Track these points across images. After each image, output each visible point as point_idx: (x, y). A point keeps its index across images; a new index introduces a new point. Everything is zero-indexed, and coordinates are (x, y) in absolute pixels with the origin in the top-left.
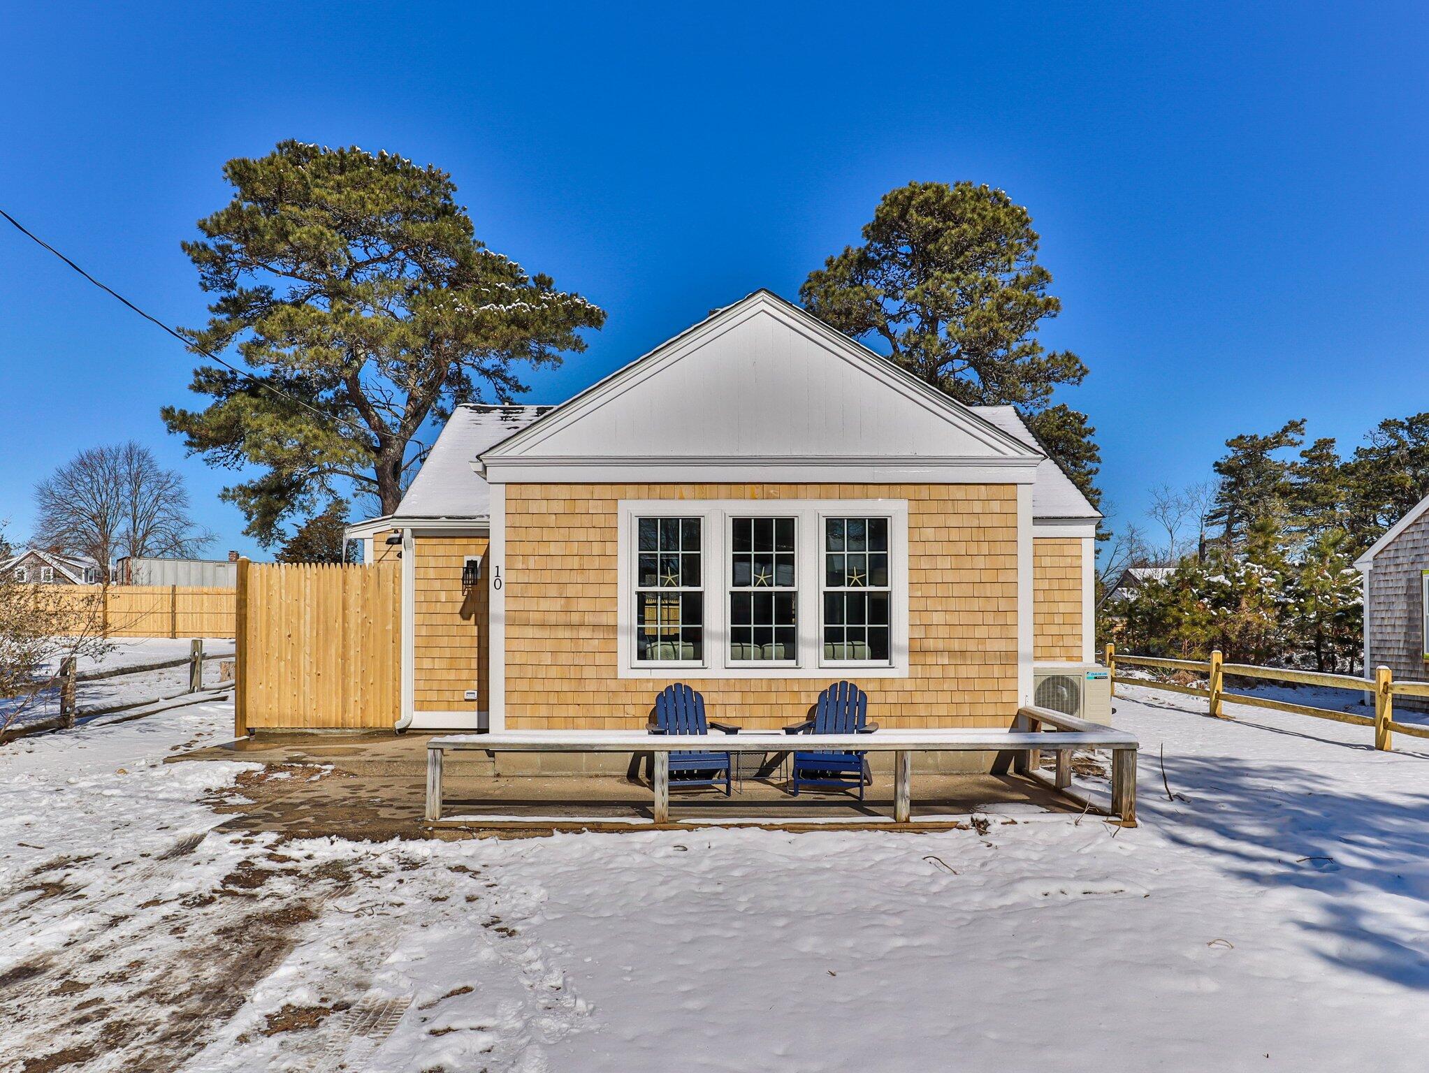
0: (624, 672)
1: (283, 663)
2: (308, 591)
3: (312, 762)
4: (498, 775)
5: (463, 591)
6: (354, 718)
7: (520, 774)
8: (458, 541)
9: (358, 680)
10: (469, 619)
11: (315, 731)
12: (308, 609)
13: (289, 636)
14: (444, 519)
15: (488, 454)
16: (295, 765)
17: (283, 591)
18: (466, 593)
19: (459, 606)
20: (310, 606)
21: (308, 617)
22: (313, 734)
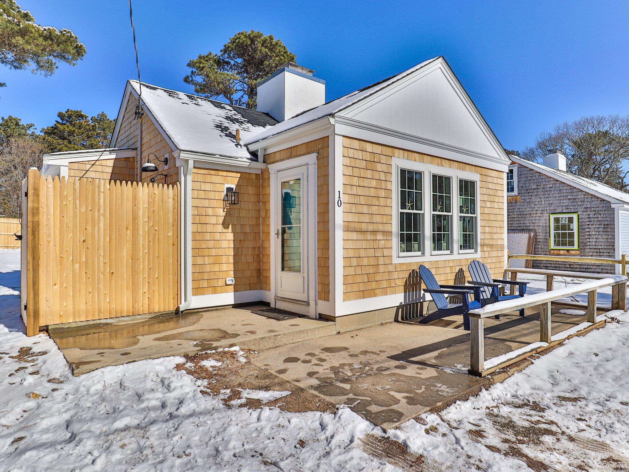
0: (395, 260)
1: (77, 266)
2: (102, 201)
3: (221, 347)
4: (339, 333)
5: (224, 209)
6: (143, 305)
7: (348, 330)
8: (221, 173)
9: (146, 275)
10: (228, 228)
11: (109, 321)
12: (102, 218)
13: (84, 241)
14: (218, 156)
15: (338, 114)
16: (209, 352)
17: (78, 202)
18: (225, 210)
19: (221, 220)
20: (104, 216)
21: (102, 225)
22: (107, 324)
